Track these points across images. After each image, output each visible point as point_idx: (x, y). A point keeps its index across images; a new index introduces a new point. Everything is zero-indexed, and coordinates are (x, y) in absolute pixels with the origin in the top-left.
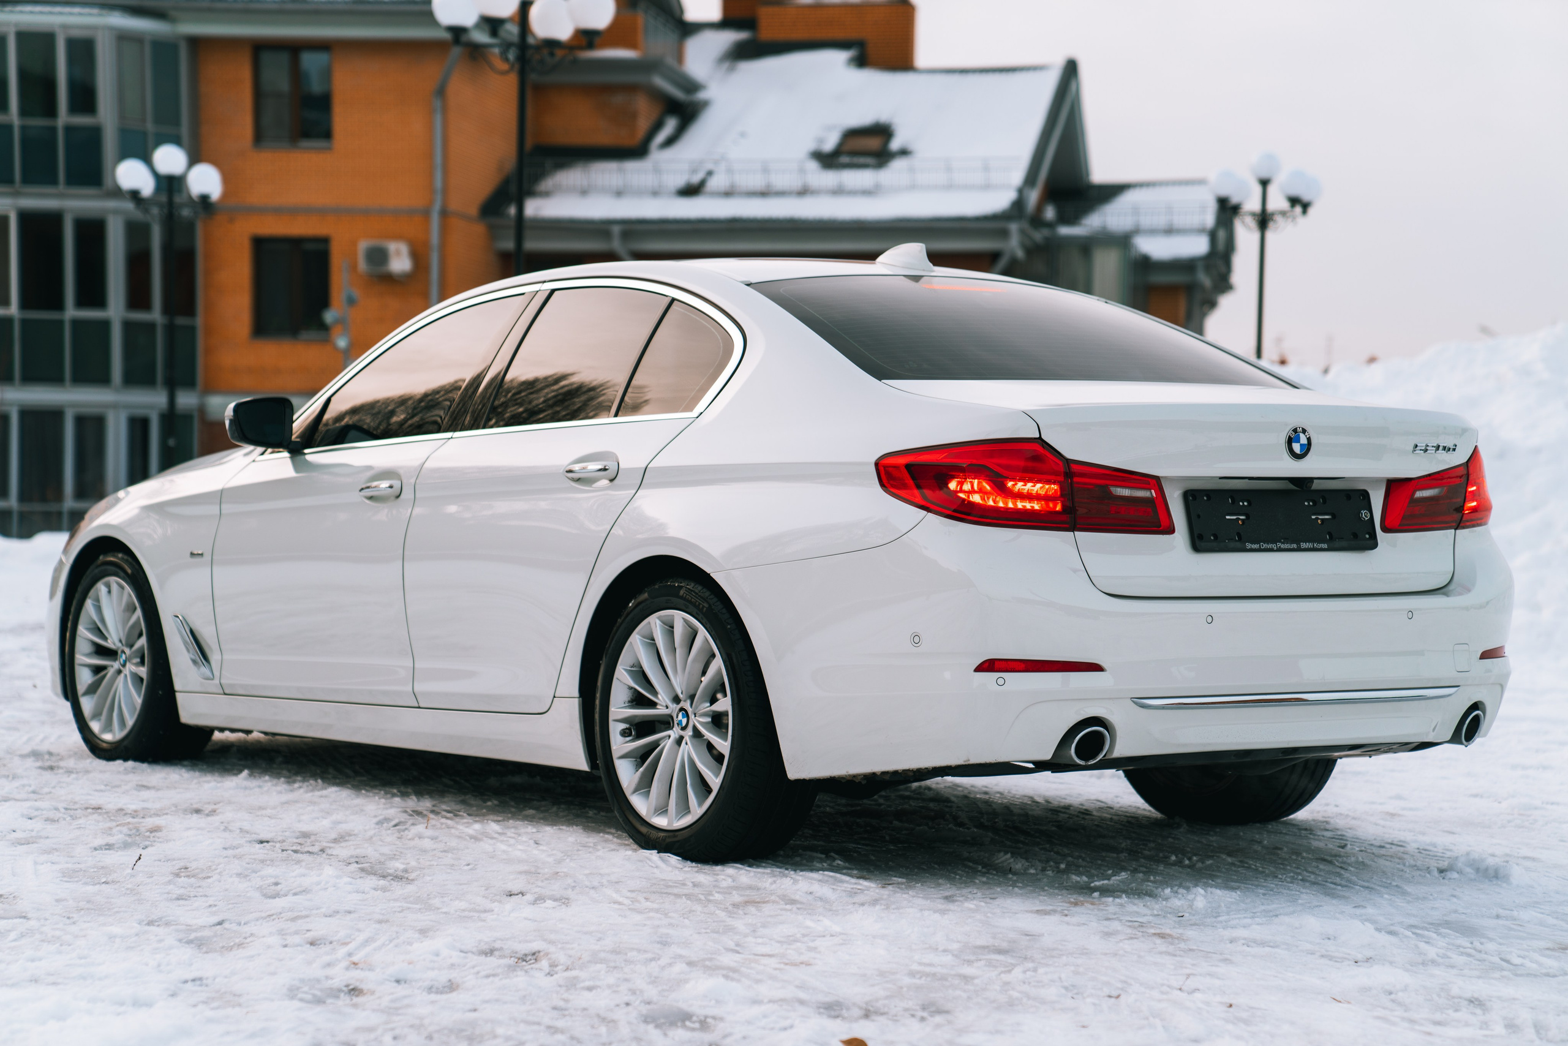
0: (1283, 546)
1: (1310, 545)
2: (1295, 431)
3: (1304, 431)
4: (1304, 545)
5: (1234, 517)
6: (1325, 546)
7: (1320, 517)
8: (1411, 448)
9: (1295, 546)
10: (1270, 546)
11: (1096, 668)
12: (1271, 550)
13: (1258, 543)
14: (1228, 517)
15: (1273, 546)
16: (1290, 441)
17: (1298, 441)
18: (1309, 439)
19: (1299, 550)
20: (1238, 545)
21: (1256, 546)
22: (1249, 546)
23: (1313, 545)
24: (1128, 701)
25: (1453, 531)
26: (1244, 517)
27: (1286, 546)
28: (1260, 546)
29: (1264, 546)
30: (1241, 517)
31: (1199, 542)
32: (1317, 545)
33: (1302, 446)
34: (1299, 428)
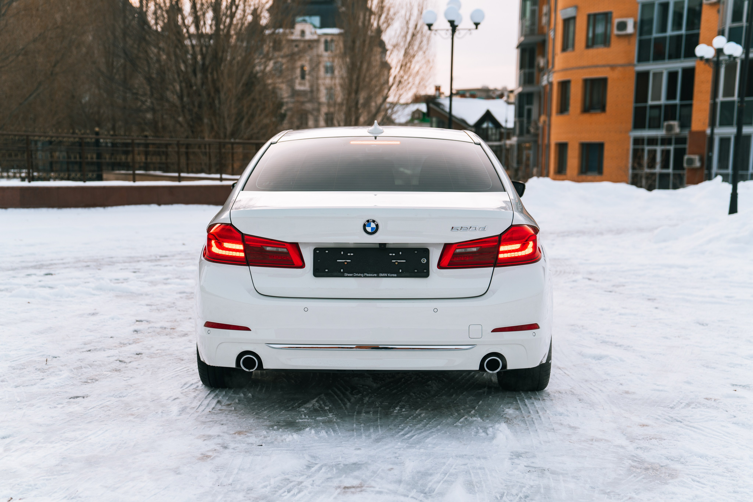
1: (386, 275)
2: (368, 221)
3: (374, 221)
4: (381, 275)
5: (344, 261)
6: (396, 275)
7: (399, 261)
8: (451, 229)
9: (376, 275)
10: (360, 275)
11: (247, 329)
12: (361, 277)
13: (353, 273)
14: (338, 261)
15: (362, 275)
16: (365, 226)
17: (369, 226)
18: (377, 226)
19: (378, 276)
20: (340, 274)
21: (351, 275)
22: (346, 274)
23: (388, 275)
24: (265, 345)
25: (493, 268)
26: (350, 261)
27: (370, 275)
28: (353, 275)
29: (356, 275)
30: (348, 261)
31: (318, 272)
32: (390, 275)
33: (372, 228)
34: (371, 220)
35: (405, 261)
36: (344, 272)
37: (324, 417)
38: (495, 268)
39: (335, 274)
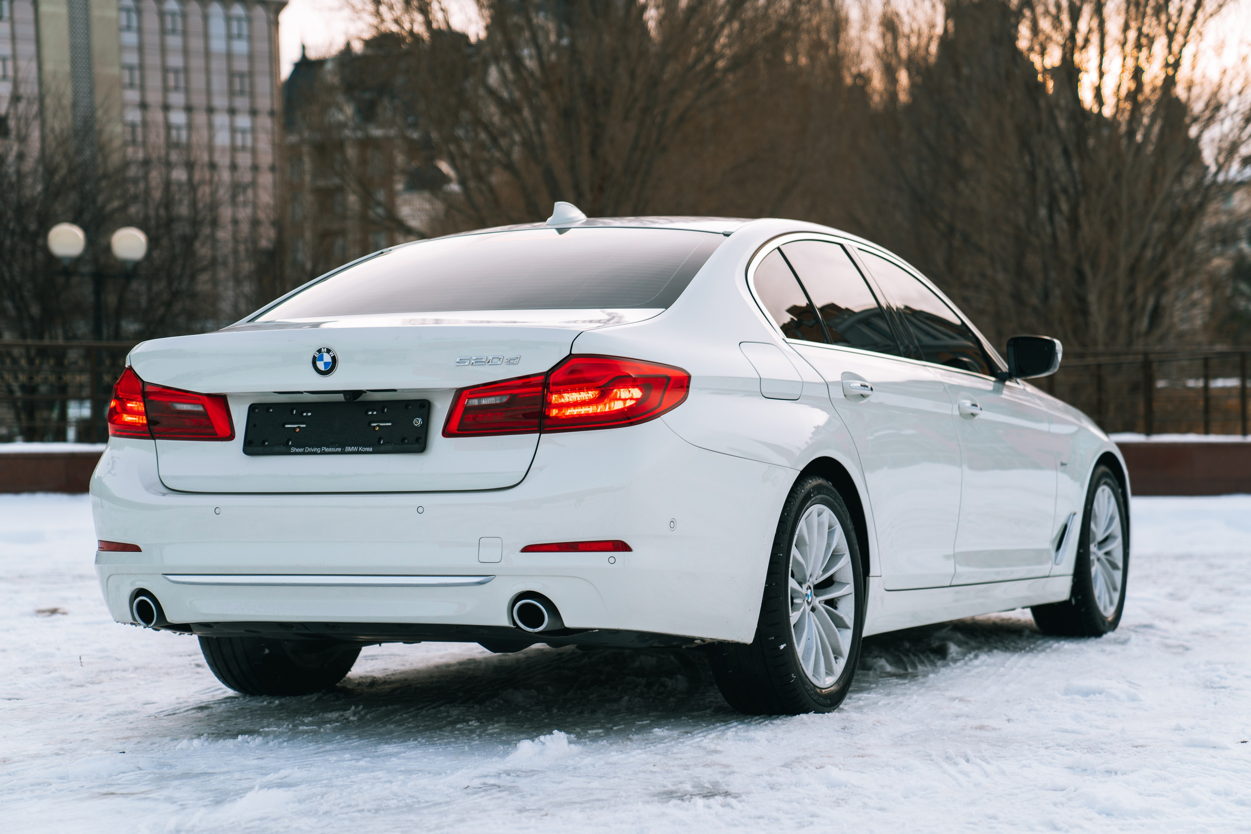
0: (327, 450)
1: (355, 449)
2: (320, 351)
3: (328, 351)
4: (348, 449)
5: (296, 426)
6: (371, 449)
7: (381, 424)
8: (456, 362)
9: (339, 450)
10: (315, 450)
11: (135, 549)
12: (315, 453)
13: (304, 447)
14: (285, 426)
15: (317, 450)
16: (314, 359)
17: (321, 359)
18: (334, 359)
19: (343, 453)
20: (284, 449)
21: (302, 450)
22: (293, 450)
23: (358, 449)
24: (161, 576)
25: (538, 434)
26: (304, 426)
27: (330, 450)
28: (304, 450)
29: (309, 449)
30: (302, 426)
31: (253, 447)
32: (362, 449)
33: (326, 364)
34: (324, 348)
35: (390, 424)
36: (292, 446)
37: (312, 726)
38: (542, 435)
39: (277, 449)
